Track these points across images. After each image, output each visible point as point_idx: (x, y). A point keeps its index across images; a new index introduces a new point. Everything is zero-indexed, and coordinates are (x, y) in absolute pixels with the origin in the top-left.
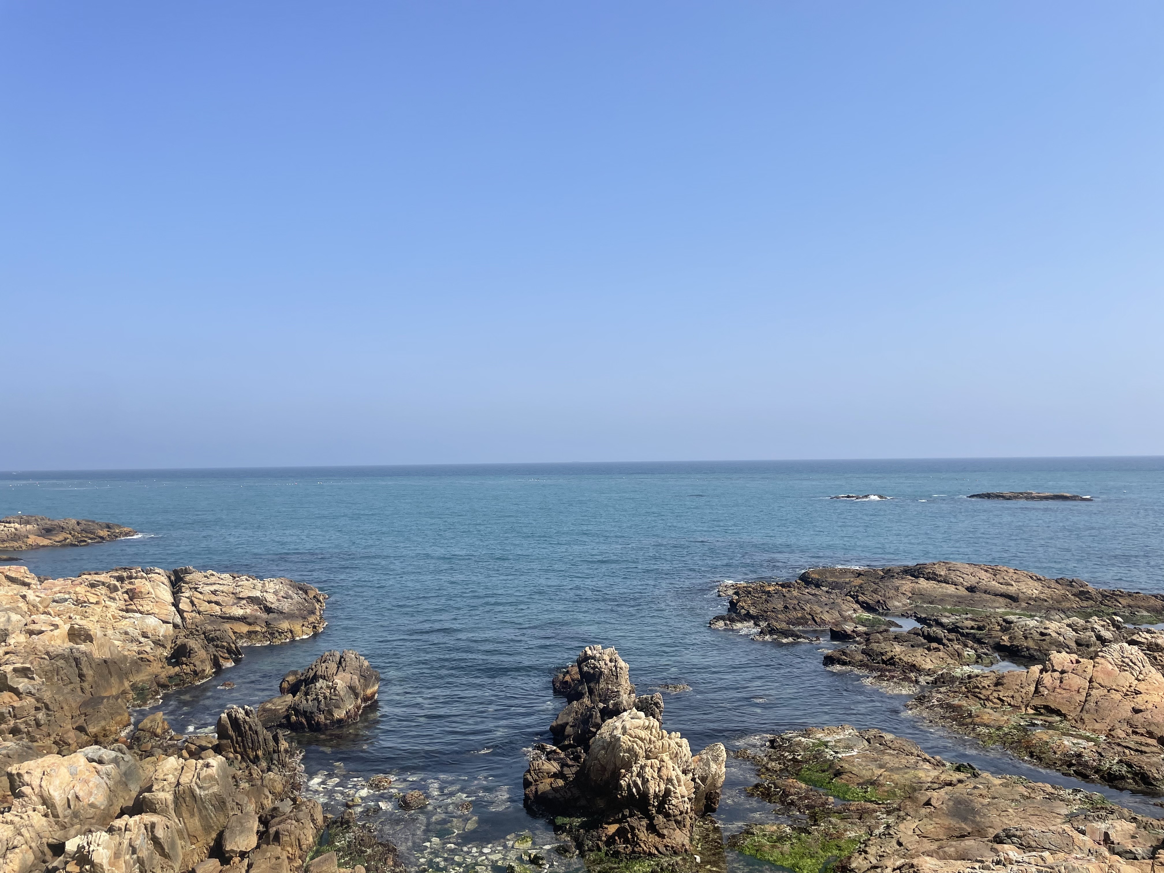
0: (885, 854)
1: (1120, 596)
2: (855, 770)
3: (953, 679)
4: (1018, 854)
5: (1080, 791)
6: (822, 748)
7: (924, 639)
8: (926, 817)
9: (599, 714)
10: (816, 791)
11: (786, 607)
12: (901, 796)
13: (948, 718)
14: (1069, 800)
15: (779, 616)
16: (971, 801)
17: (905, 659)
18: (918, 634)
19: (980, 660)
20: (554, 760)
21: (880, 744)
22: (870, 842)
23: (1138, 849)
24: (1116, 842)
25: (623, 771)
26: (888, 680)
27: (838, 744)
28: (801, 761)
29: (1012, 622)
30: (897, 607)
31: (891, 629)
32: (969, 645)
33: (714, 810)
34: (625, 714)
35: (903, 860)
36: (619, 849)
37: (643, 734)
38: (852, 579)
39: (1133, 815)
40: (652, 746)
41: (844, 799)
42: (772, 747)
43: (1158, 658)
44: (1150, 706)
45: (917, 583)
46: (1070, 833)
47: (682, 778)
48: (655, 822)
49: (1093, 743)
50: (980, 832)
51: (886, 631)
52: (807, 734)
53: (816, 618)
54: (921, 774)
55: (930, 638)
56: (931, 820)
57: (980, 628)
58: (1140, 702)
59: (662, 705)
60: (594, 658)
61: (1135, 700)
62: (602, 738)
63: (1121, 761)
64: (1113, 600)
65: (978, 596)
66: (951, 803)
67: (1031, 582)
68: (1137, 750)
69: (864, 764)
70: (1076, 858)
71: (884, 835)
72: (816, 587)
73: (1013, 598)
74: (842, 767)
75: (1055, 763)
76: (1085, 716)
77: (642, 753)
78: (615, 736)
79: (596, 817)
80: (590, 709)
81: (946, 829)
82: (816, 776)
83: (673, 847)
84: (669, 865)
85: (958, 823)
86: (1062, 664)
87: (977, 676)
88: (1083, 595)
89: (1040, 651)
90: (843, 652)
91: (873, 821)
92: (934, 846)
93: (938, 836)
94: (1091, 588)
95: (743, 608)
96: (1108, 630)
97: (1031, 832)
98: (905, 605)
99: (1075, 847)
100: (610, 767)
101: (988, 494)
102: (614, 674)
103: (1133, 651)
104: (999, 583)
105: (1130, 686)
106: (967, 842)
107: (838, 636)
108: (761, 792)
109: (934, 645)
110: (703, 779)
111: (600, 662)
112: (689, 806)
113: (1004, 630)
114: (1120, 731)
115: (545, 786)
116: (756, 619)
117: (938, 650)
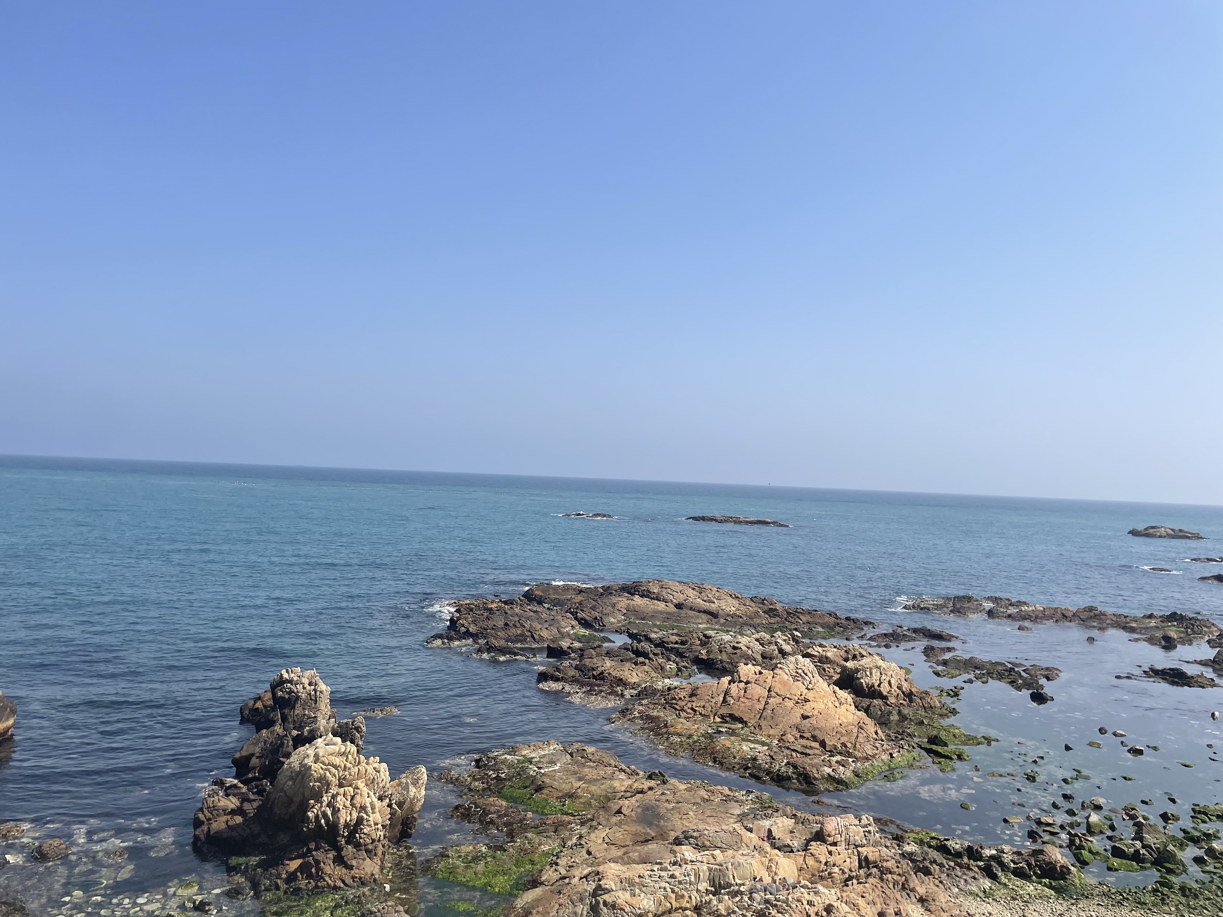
0: (575, 864)
1: (801, 613)
2: (556, 784)
3: (655, 692)
4: (694, 854)
5: (752, 792)
6: (526, 765)
7: (633, 654)
8: (616, 825)
9: (291, 743)
10: (516, 808)
11: (506, 624)
12: (596, 806)
13: (647, 728)
14: (742, 801)
15: (499, 633)
16: (658, 806)
17: (614, 674)
18: (628, 649)
19: (680, 673)
20: (234, 795)
21: (582, 758)
22: (562, 854)
23: (794, 842)
24: (777, 837)
25: (312, 802)
26: (596, 695)
27: (542, 760)
28: (505, 779)
29: (710, 637)
30: (612, 623)
31: (604, 645)
32: (672, 659)
33: (409, 836)
34: (319, 740)
35: (590, 869)
36: (301, 886)
37: (337, 761)
38: (573, 596)
39: (794, 812)
40: (347, 773)
41: (543, 814)
42: (478, 766)
43: (827, 669)
44: (816, 712)
45: (632, 600)
46: (739, 831)
47: (377, 805)
48: (343, 853)
49: (767, 748)
50: (662, 836)
51: (600, 646)
52: (513, 751)
53: (535, 635)
54: (616, 784)
55: (638, 653)
56: (620, 827)
57: (683, 643)
58: (808, 710)
59: (364, 729)
60: (290, 681)
61: (804, 707)
62: (290, 767)
63: (788, 763)
64: (795, 617)
65: (684, 612)
66: (639, 810)
67: (730, 600)
68: (802, 753)
69: (564, 777)
70: (743, 855)
71: (576, 845)
72: (538, 604)
73: (714, 615)
74: (543, 782)
75: (734, 767)
76: (763, 723)
77: (334, 781)
78: (306, 765)
79: (276, 853)
80: (281, 738)
81: (632, 835)
82: (517, 793)
83: (360, 878)
84: (355, 897)
85: (644, 828)
86: (747, 675)
87: (676, 688)
88: (772, 612)
89: (732, 663)
90: (557, 668)
91: (567, 833)
92: (620, 853)
93: (625, 842)
94: (778, 606)
95: (463, 625)
96: (789, 644)
97: (706, 832)
98: (619, 621)
99: (743, 844)
100: (298, 799)
101: (703, 517)
102: (313, 698)
103: (806, 663)
104: (703, 600)
105: (801, 695)
106: (650, 846)
107: (555, 652)
108: (461, 813)
109: (641, 659)
110: (400, 805)
111: (298, 686)
112: (382, 834)
113: (703, 644)
114: (790, 736)
115: (219, 824)
116: (474, 636)
117: (643, 664)
